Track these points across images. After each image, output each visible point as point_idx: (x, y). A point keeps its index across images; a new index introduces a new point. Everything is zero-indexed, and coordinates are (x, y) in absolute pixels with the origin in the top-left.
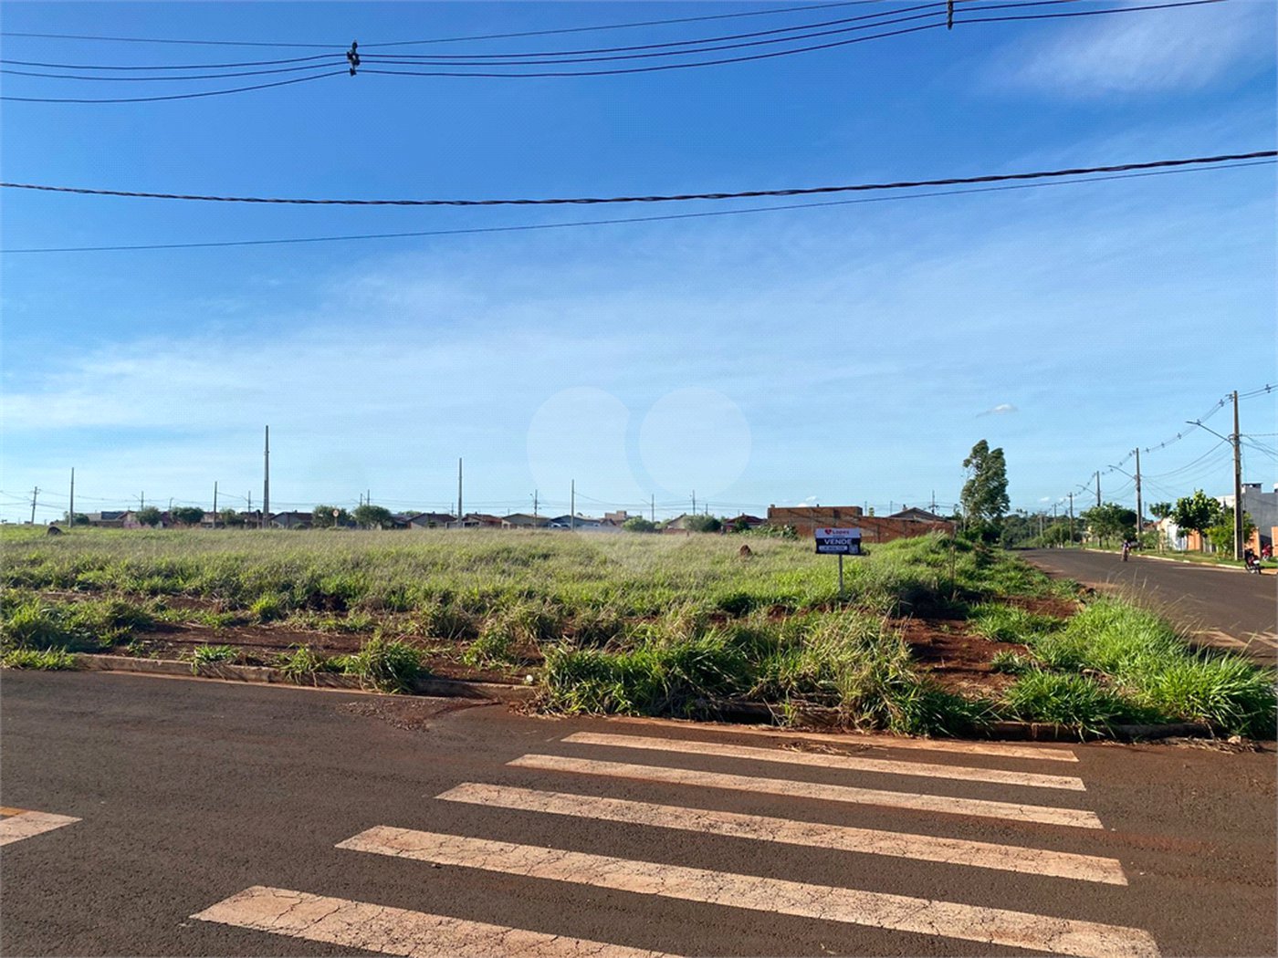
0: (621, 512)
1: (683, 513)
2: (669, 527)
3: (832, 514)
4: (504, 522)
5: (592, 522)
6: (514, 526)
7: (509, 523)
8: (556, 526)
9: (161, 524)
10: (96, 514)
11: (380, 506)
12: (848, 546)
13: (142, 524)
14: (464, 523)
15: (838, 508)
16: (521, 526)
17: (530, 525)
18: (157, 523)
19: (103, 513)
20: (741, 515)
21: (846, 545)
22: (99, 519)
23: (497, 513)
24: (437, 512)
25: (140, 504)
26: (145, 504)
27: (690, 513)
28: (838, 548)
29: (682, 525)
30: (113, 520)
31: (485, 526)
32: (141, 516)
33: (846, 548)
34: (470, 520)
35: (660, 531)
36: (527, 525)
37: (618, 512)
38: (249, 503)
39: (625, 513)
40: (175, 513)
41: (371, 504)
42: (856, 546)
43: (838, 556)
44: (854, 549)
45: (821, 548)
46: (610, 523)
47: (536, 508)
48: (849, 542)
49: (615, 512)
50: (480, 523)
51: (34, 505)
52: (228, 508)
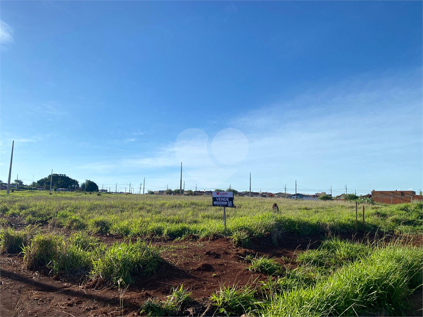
0: (323, 193)
1: (343, 193)
2: (338, 198)
3: (401, 194)
4: (275, 195)
5: (307, 196)
6: (279, 197)
7: (277, 196)
8: (294, 197)
9: (172, 194)
10: (158, 191)
11: (235, 189)
12: (227, 202)
13: (167, 194)
14: (261, 195)
15: (403, 191)
16: (281, 197)
17: (284, 197)
18: (171, 194)
19: (160, 191)
20: (368, 194)
21: (226, 201)
22: (158, 193)
23: (274, 192)
24: (253, 192)
25: (167, 188)
26: (168, 188)
27: (346, 194)
28: (223, 203)
29: (342, 198)
30: (161, 192)
31: (269, 197)
32: (167, 192)
33: (226, 203)
34: (264, 195)
35: (333, 200)
36: (283, 197)
37: (322, 193)
38: (196, 188)
39: (325, 193)
40: (175, 191)
41: (231, 189)
42: (231, 202)
43: (223, 208)
44: (230, 204)
45: (215, 203)
46: (316, 197)
47: (285, 191)
48: (227, 199)
49: (321, 193)
50: (267, 195)
51: (140, 188)
52: (190, 190)
